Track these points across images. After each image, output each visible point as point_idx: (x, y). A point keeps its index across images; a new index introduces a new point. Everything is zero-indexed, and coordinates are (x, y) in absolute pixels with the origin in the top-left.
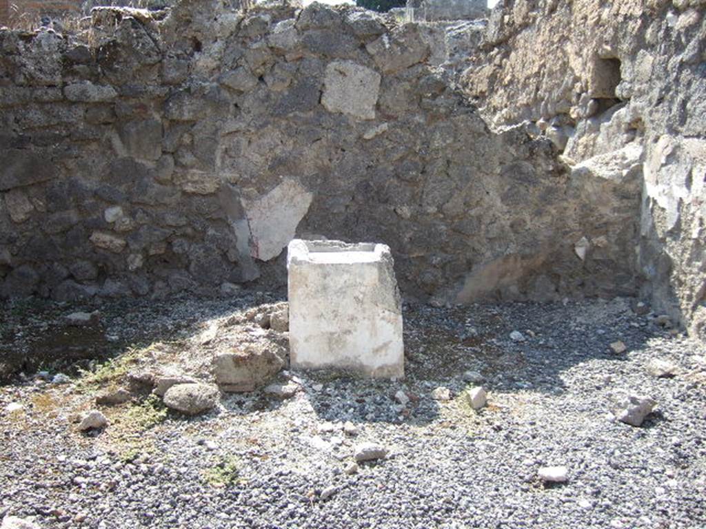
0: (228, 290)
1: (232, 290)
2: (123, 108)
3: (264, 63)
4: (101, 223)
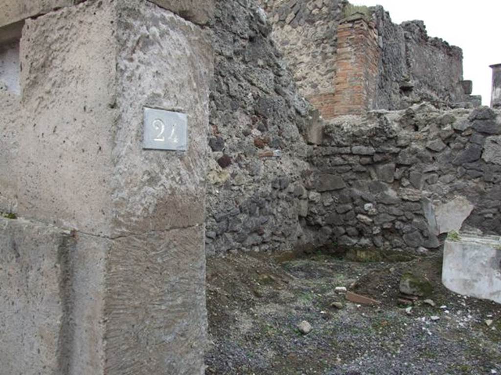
0: (422, 251)
1: (424, 251)
2: (377, 158)
3: (450, 137)
4: (362, 210)
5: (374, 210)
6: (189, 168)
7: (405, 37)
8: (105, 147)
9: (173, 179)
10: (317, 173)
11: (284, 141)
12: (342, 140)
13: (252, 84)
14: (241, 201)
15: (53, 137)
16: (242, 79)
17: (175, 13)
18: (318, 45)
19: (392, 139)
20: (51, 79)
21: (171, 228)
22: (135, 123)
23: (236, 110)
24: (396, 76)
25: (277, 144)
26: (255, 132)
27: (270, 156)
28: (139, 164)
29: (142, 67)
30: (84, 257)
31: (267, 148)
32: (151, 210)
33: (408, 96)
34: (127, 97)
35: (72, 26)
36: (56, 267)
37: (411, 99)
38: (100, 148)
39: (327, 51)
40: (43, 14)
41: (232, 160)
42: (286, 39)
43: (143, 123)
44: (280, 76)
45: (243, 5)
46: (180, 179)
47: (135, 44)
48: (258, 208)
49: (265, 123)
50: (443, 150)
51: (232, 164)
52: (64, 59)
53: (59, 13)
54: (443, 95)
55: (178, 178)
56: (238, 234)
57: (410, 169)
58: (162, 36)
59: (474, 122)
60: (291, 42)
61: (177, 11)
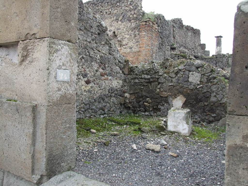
2: (151, 80)
3: (177, 72)
4: (146, 101)
5: (150, 101)
6: (70, 86)
7: (173, 25)
8: (46, 81)
9: (66, 89)
10: (128, 86)
11: (113, 73)
12: (138, 72)
13: (99, 52)
14: (95, 97)
15: (29, 77)
16: (95, 49)
17: (65, 41)
18: (132, 31)
19: (157, 73)
20: (28, 60)
21: (65, 104)
22: (54, 74)
23: (92, 62)
24: (168, 43)
25: (110, 75)
26: (101, 70)
27: (107, 79)
28: (55, 85)
29: (56, 58)
30: (39, 112)
31: (106, 76)
32: (59, 98)
33: (174, 52)
34: (52, 67)
35: (35, 45)
36: (31, 115)
37: (175, 53)
38: (44, 81)
39: (136, 33)
40: (25, 40)
41: (91, 81)
42: (119, 28)
43: (56, 74)
44: (111, 47)
45: (95, 21)
46: (68, 89)
47: (54, 52)
48: (102, 100)
49: (105, 66)
50: (175, 77)
51: (91, 83)
52: (33, 55)
53: (31, 41)
54: (191, 51)
55: (67, 89)
56: (94, 110)
57: (163, 84)
58: (62, 48)
59: (186, 66)
60: (121, 29)
61: (66, 40)
